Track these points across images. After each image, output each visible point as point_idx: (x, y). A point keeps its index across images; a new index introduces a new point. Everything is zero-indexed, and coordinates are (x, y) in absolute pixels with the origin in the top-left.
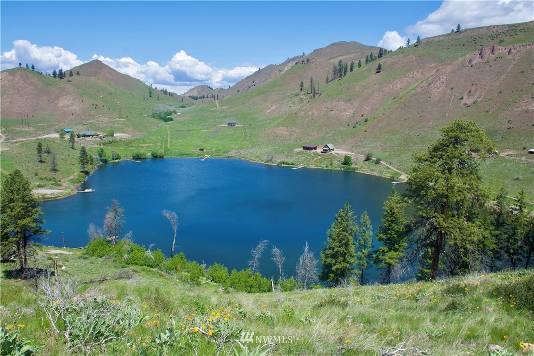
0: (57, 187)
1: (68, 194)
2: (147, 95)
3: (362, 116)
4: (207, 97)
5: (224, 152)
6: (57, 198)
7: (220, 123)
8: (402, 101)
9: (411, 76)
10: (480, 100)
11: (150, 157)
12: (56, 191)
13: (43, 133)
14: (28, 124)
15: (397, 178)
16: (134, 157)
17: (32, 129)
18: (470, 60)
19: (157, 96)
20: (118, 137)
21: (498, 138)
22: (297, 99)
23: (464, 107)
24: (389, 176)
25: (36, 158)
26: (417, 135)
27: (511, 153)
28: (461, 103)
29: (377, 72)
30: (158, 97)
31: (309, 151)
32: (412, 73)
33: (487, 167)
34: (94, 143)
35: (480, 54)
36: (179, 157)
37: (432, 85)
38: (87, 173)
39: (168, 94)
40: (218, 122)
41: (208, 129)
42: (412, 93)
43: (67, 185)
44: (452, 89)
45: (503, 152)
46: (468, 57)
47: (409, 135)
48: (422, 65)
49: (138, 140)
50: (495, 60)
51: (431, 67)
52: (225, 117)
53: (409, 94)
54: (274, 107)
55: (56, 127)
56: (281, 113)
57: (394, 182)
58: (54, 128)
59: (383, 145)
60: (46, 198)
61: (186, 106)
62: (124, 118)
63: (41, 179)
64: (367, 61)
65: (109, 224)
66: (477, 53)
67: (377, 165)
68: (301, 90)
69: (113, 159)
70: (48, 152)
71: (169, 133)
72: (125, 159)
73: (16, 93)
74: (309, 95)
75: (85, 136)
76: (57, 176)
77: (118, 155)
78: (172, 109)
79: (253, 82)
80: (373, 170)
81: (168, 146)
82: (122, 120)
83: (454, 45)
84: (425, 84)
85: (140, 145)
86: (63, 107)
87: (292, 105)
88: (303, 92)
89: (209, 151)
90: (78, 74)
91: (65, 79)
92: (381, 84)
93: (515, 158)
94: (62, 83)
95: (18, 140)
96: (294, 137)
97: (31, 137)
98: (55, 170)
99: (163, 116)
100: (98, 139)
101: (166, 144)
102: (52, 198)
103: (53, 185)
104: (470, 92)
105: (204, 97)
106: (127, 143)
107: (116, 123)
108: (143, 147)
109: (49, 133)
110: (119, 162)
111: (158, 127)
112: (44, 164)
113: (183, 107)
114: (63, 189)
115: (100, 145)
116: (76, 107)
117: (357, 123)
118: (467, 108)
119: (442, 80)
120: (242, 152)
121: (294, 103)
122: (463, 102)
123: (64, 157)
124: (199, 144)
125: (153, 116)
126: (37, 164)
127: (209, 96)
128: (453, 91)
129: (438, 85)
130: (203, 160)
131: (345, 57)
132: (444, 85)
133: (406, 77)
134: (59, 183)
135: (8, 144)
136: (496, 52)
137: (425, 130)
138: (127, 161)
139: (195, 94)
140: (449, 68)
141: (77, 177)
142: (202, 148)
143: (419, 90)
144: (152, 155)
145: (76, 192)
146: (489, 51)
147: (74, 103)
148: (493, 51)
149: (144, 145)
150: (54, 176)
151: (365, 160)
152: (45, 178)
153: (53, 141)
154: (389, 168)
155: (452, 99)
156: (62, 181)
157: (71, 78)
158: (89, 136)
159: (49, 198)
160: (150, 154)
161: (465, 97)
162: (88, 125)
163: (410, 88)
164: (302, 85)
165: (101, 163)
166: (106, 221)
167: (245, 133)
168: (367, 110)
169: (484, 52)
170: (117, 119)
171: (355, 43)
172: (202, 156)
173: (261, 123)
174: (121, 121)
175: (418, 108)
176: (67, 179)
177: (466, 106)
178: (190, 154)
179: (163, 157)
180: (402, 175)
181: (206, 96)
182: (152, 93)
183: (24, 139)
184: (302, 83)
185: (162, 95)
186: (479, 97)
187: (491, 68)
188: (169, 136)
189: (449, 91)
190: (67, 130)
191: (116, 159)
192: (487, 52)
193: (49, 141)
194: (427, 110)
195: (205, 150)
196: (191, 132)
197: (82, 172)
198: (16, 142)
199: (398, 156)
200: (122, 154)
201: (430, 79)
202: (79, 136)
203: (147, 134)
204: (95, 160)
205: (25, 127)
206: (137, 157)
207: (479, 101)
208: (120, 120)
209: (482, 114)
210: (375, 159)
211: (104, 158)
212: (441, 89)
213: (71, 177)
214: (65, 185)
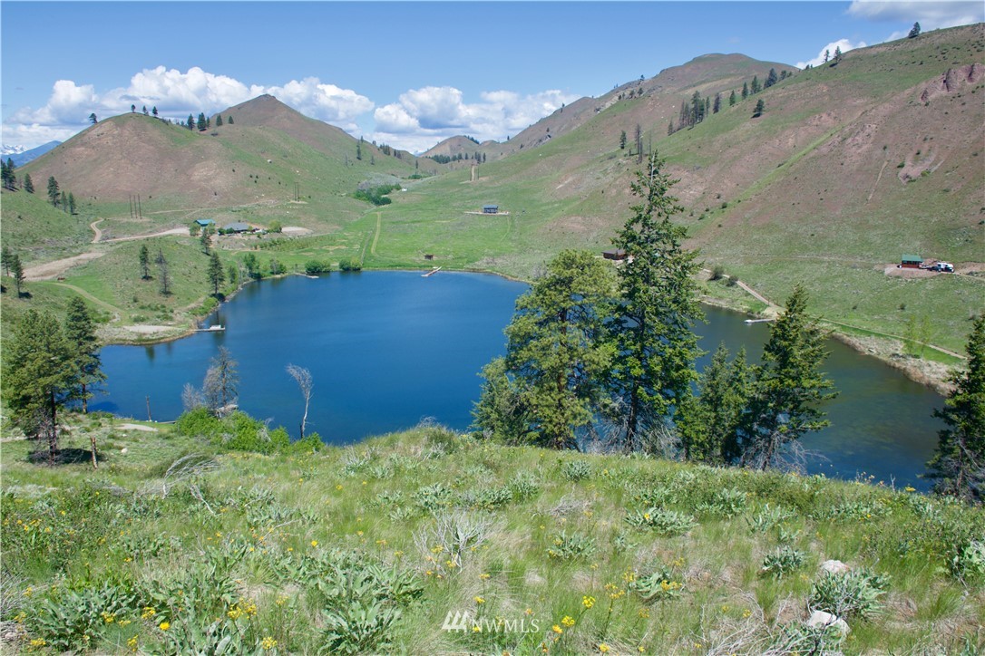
0: (165, 323)
1: (181, 334)
2: (353, 157)
3: (718, 198)
4: (467, 158)
5: (468, 262)
6: (162, 341)
7: (470, 209)
8: (792, 169)
9: (815, 123)
10: (936, 168)
11: (338, 269)
12: (162, 329)
13: (163, 227)
14: (140, 212)
15: (759, 313)
16: (309, 269)
17: (145, 219)
18: (925, 93)
19: (370, 158)
20: (289, 233)
21: (957, 242)
22: (612, 164)
23: (904, 182)
24: (745, 309)
25: (139, 272)
26: (810, 233)
27: (974, 269)
28: (900, 174)
29: (754, 116)
30: (373, 159)
31: (613, 261)
32: (818, 117)
33: (926, 295)
34: (246, 244)
35: (945, 81)
36: (388, 270)
37: (849, 140)
38: (221, 297)
39: (392, 154)
40: (468, 206)
41: (447, 219)
42: (812, 154)
43: (182, 319)
44: (885, 148)
45: (963, 267)
46: (923, 86)
47: (796, 234)
48: (838, 102)
49: (322, 238)
50: (973, 92)
51: (855, 106)
52: (482, 197)
53: (806, 158)
54: (570, 179)
55: (187, 216)
56: (581, 190)
57: (749, 321)
58: (182, 218)
59: (747, 251)
60: (144, 340)
61: (422, 175)
62: (304, 199)
63: (142, 308)
64: (745, 93)
65: (210, 385)
66: (940, 78)
67: (731, 288)
68: (623, 148)
69: (272, 273)
70: (160, 261)
71: (378, 225)
72: (294, 273)
73: (125, 157)
74: (632, 157)
75: (231, 232)
76: (169, 302)
77: (281, 265)
78: (393, 181)
79: (548, 131)
80: (720, 298)
81: (373, 250)
82: (300, 202)
83: (904, 62)
84: (837, 139)
85: (324, 248)
86: (200, 180)
87: (601, 175)
88: (625, 151)
89: (441, 258)
90: (231, 121)
91: (209, 131)
92: (758, 137)
93: (981, 279)
94: (201, 139)
95: (121, 239)
96: (595, 234)
97: (142, 234)
98: (167, 293)
99: (373, 195)
100: (254, 237)
101: (369, 246)
102: (151, 340)
103: (159, 317)
104: (918, 154)
105: (460, 157)
106: (303, 245)
107: (288, 209)
108: (328, 251)
109: (173, 227)
110: (282, 278)
111: (362, 214)
112: (151, 282)
113: (415, 177)
114: (174, 325)
115: (256, 248)
116: (222, 181)
117: (707, 210)
118: (911, 184)
119: (867, 131)
120: (499, 261)
121: (605, 172)
122: (903, 172)
123: (187, 271)
124: (427, 246)
125: (358, 196)
126: (140, 281)
127: (470, 157)
128: (887, 151)
129: (860, 141)
130: (427, 275)
131: (715, 83)
132: (870, 141)
133: (806, 124)
134: (170, 314)
135: (106, 246)
136: (977, 77)
137: (827, 224)
138: (297, 276)
139: (446, 151)
140: (885, 109)
141: (202, 305)
142: (430, 254)
143: (825, 150)
144: (341, 266)
145: (194, 330)
146: (964, 75)
147: (218, 174)
148: (970, 75)
149: (331, 248)
150: (164, 303)
151: (711, 280)
152: (149, 306)
153: (175, 241)
154: (750, 294)
155: (884, 166)
156: (175, 312)
157: (218, 129)
158: (239, 232)
159: (148, 340)
160: (337, 264)
161: (908, 163)
162: (241, 213)
163: (811, 146)
164: (623, 139)
165: (251, 280)
166: (207, 380)
167: (513, 226)
168: (728, 186)
169: (953, 76)
170: (292, 201)
171: (738, 56)
172: (428, 269)
173: (543, 208)
174: (296, 204)
175: (818, 183)
176: (184, 308)
177: (907, 180)
178: (409, 265)
179: (359, 269)
180: (768, 308)
181: (464, 157)
182: (362, 153)
183: (132, 238)
184: (624, 134)
185: (380, 156)
186: (935, 163)
187: (963, 108)
188: (378, 233)
189: (879, 152)
190: (202, 222)
191: (277, 273)
192: (959, 77)
193: (166, 241)
194: (835, 188)
195: (434, 258)
196: (418, 225)
197: (214, 295)
198: (119, 243)
199: (771, 272)
200: (288, 265)
201: (847, 130)
202: (221, 233)
203: (340, 229)
204: (239, 276)
205: (134, 216)
206: (314, 270)
207: (932, 171)
208: (296, 202)
209: (936, 196)
210: (728, 277)
211: (256, 271)
212: (865, 147)
213: (193, 305)
214: (178, 318)
